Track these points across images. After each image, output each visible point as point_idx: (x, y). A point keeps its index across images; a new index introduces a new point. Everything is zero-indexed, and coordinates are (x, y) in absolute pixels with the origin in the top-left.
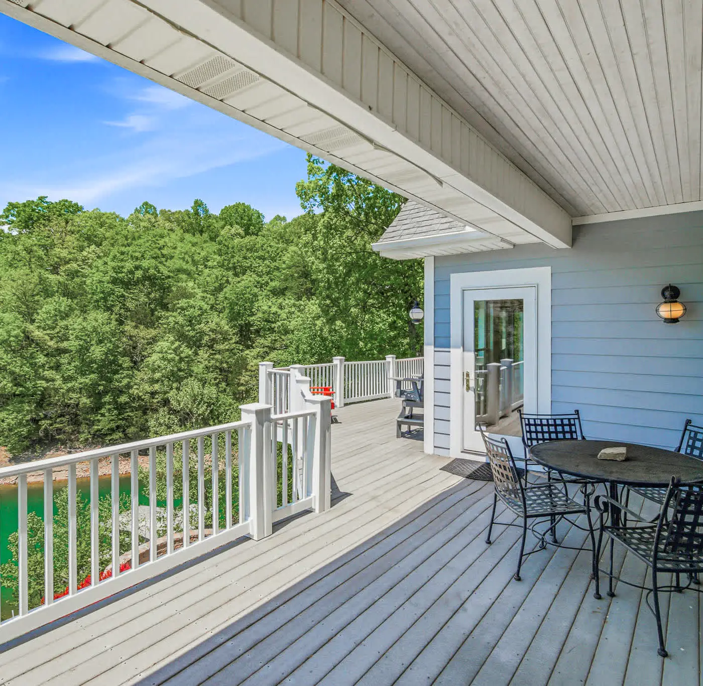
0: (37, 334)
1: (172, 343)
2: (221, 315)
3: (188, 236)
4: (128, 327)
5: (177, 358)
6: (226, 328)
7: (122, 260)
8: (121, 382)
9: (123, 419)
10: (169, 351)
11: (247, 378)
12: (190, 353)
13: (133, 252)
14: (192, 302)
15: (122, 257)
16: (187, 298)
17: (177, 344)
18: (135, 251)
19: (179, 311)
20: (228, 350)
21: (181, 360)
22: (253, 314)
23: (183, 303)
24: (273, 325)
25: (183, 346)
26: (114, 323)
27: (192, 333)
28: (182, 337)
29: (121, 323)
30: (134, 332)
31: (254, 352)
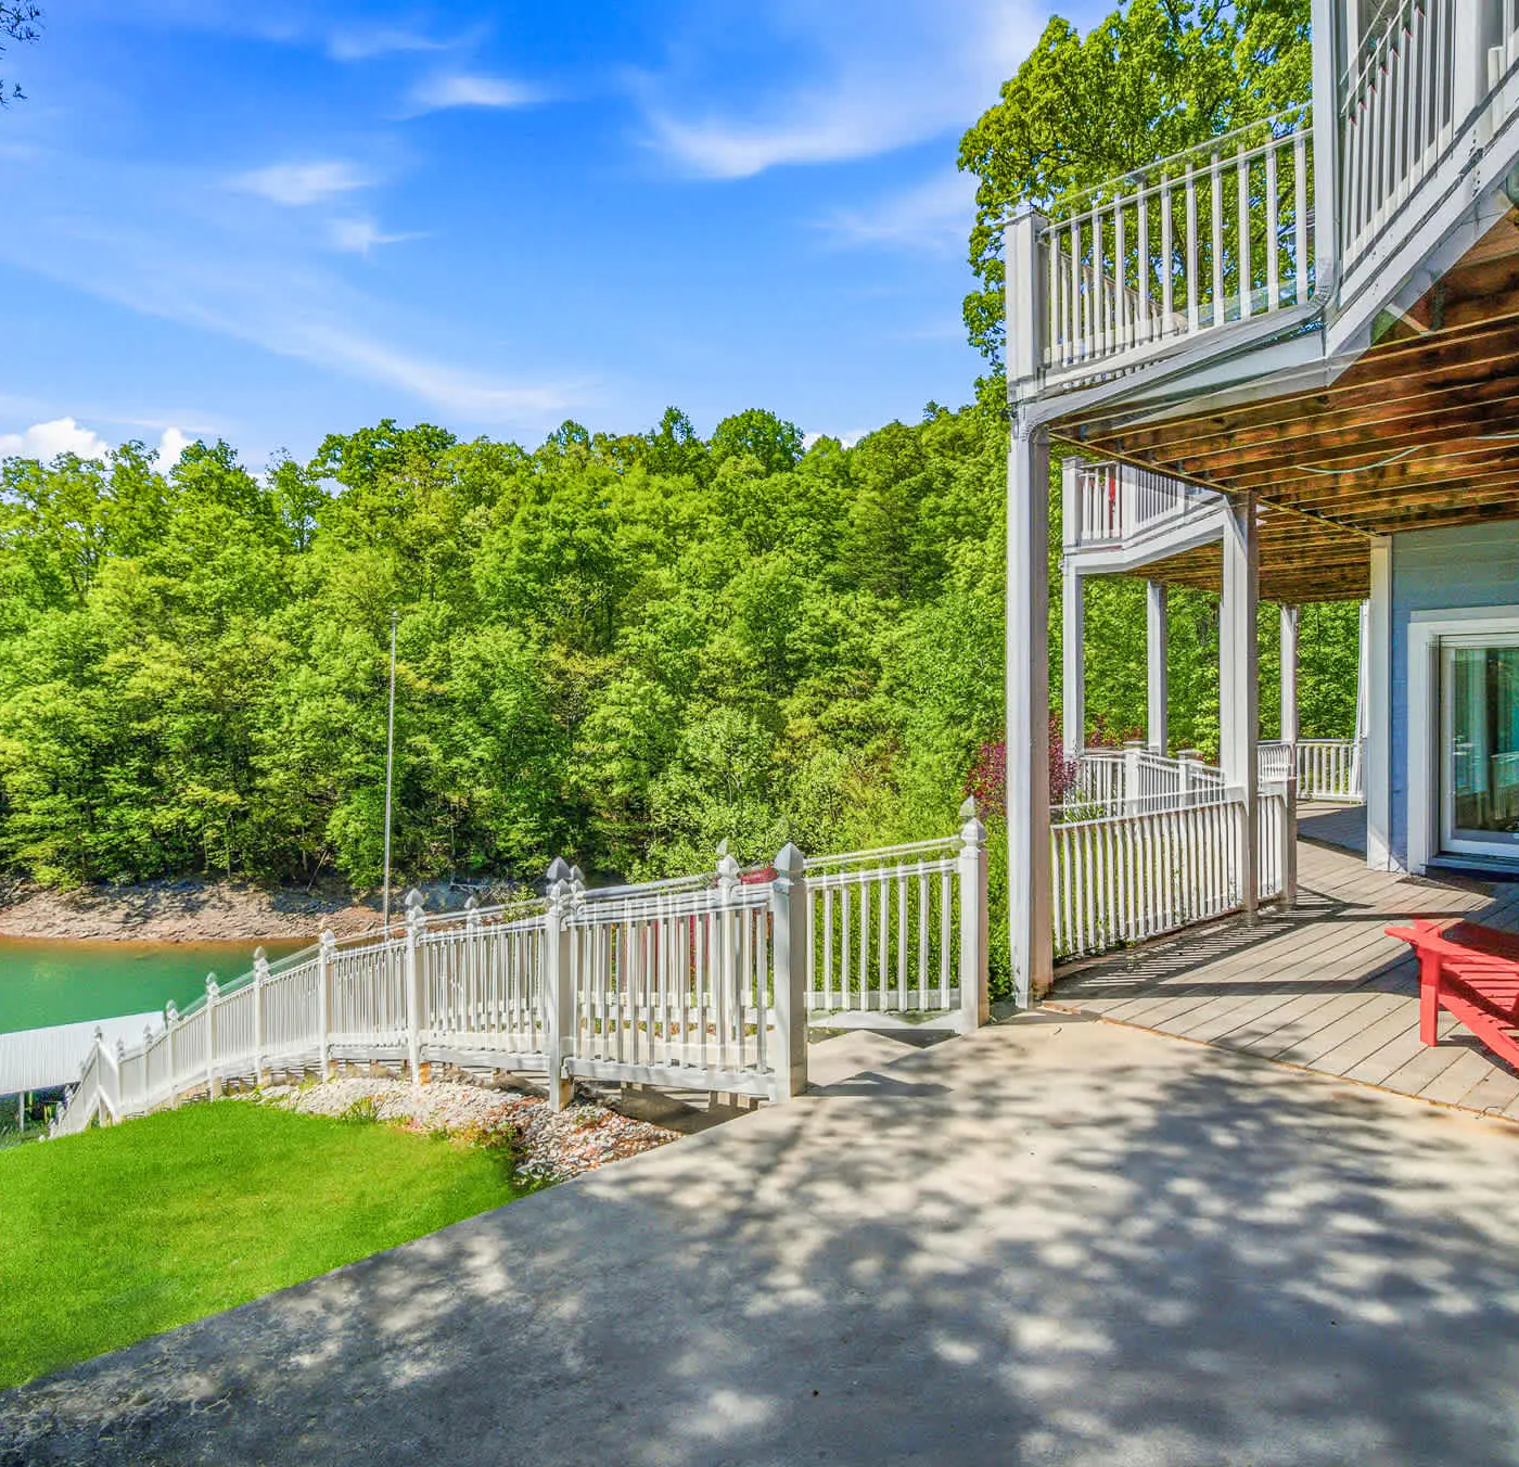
0: (397, 668)
1: (640, 683)
3: (657, 480)
4: (556, 655)
6: (740, 655)
7: (537, 529)
10: (633, 700)
14: (671, 605)
15: (537, 522)
16: (660, 597)
17: (647, 685)
19: (649, 622)
21: (656, 716)
22: (791, 627)
23: (653, 607)
25: (658, 690)
26: (533, 646)
27: (675, 665)
28: (656, 671)
30: (565, 665)
31: (796, 705)
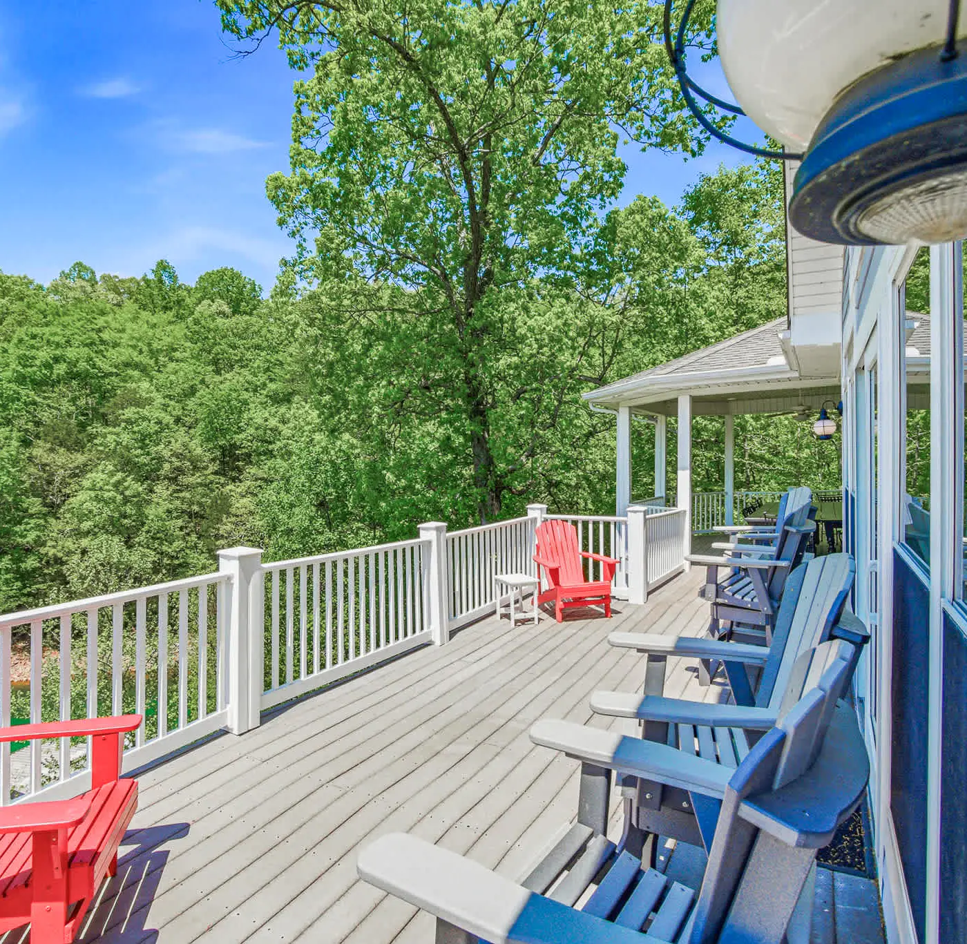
1: (112, 474)
2: (192, 431)
3: (145, 315)
4: (39, 451)
5: (119, 497)
6: (199, 451)
7: (33, 347)
8: (25, 537)
9: (29, 595)
10: (106, 487)
11: (229, 527)
12: (140, 489)
13: (51, 335)
14: (145, 412)
15: (33, 342)
16: (137, 405)
17: (119, 476)
18: (55, 334)
19: (123, 425)
20: (201, 485)
21: (126, 500)
22: (240, 430)
23: (129, 413)
24: (270, 447)
25: (129, 479)
26: (15, 443)
27: (144, 460)
28: (127, 465)
29: (26, 443)
30: (48, 458)
31: (242, 488)
